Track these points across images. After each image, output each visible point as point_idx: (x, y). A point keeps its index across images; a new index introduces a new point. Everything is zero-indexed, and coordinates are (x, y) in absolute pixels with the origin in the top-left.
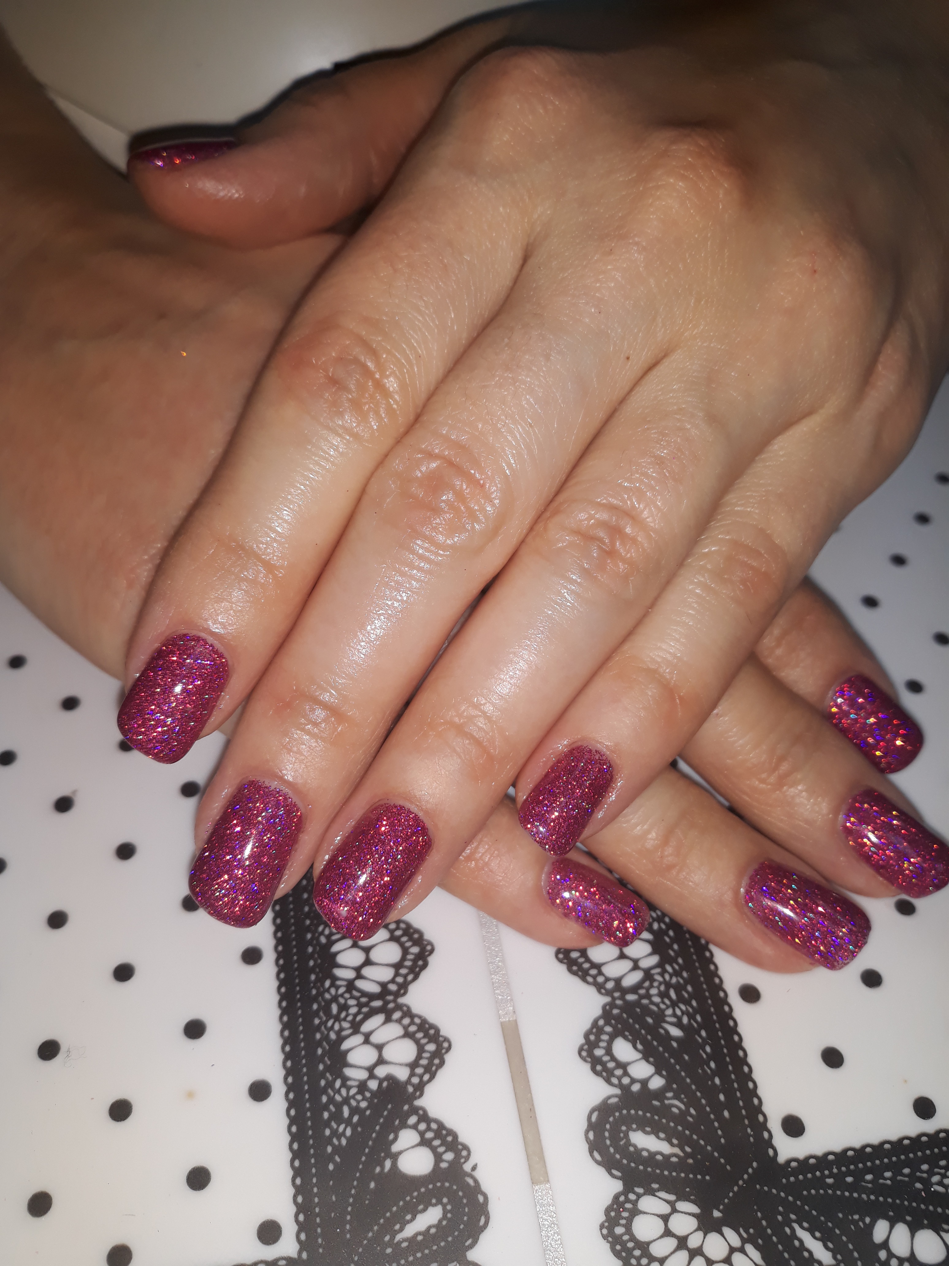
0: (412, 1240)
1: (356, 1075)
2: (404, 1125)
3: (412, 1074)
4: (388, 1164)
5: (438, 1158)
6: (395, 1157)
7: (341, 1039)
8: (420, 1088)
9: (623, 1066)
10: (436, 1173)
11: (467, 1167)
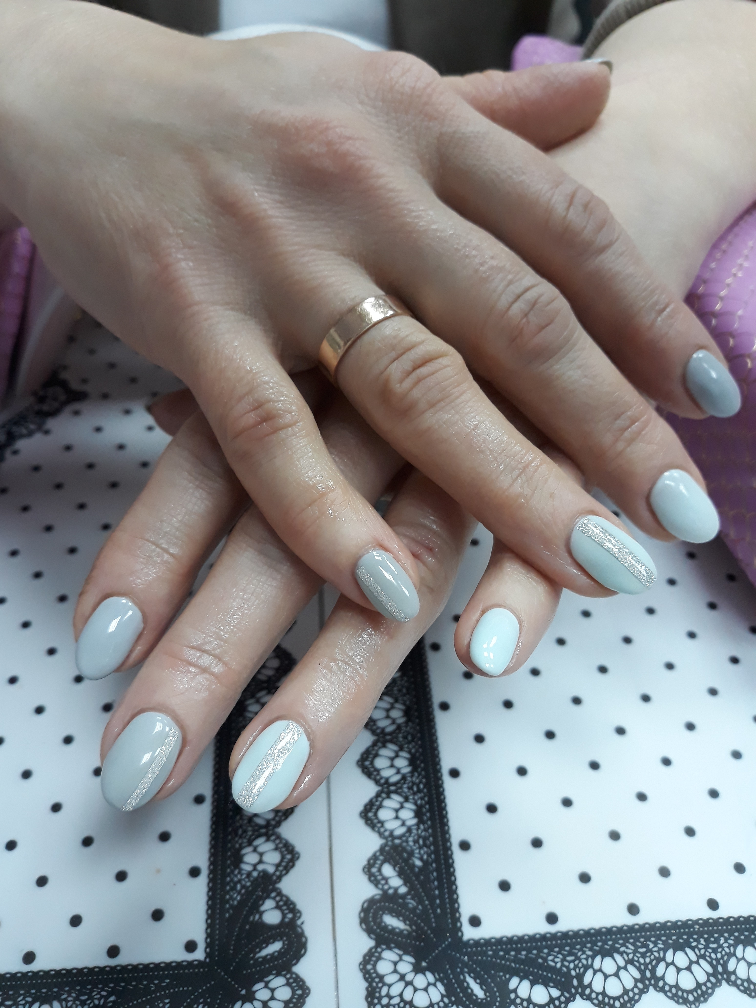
0: (265, 958)
1: (247, 868)
2: (268, 897)
3: (276, 870)
4: (257, 917)
5: (284, 916)
6: (261, 913)
7: (241, 848)
8: (280, 878)
9: (386, 879)
10: (282, 924)
11: (299, 922)
